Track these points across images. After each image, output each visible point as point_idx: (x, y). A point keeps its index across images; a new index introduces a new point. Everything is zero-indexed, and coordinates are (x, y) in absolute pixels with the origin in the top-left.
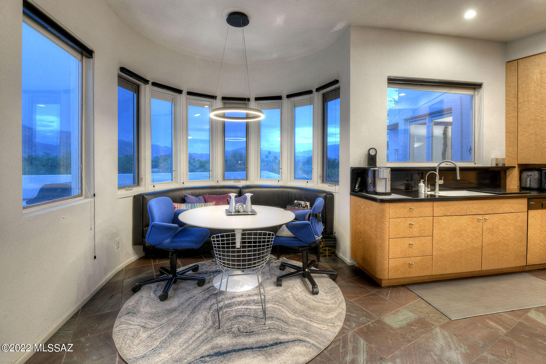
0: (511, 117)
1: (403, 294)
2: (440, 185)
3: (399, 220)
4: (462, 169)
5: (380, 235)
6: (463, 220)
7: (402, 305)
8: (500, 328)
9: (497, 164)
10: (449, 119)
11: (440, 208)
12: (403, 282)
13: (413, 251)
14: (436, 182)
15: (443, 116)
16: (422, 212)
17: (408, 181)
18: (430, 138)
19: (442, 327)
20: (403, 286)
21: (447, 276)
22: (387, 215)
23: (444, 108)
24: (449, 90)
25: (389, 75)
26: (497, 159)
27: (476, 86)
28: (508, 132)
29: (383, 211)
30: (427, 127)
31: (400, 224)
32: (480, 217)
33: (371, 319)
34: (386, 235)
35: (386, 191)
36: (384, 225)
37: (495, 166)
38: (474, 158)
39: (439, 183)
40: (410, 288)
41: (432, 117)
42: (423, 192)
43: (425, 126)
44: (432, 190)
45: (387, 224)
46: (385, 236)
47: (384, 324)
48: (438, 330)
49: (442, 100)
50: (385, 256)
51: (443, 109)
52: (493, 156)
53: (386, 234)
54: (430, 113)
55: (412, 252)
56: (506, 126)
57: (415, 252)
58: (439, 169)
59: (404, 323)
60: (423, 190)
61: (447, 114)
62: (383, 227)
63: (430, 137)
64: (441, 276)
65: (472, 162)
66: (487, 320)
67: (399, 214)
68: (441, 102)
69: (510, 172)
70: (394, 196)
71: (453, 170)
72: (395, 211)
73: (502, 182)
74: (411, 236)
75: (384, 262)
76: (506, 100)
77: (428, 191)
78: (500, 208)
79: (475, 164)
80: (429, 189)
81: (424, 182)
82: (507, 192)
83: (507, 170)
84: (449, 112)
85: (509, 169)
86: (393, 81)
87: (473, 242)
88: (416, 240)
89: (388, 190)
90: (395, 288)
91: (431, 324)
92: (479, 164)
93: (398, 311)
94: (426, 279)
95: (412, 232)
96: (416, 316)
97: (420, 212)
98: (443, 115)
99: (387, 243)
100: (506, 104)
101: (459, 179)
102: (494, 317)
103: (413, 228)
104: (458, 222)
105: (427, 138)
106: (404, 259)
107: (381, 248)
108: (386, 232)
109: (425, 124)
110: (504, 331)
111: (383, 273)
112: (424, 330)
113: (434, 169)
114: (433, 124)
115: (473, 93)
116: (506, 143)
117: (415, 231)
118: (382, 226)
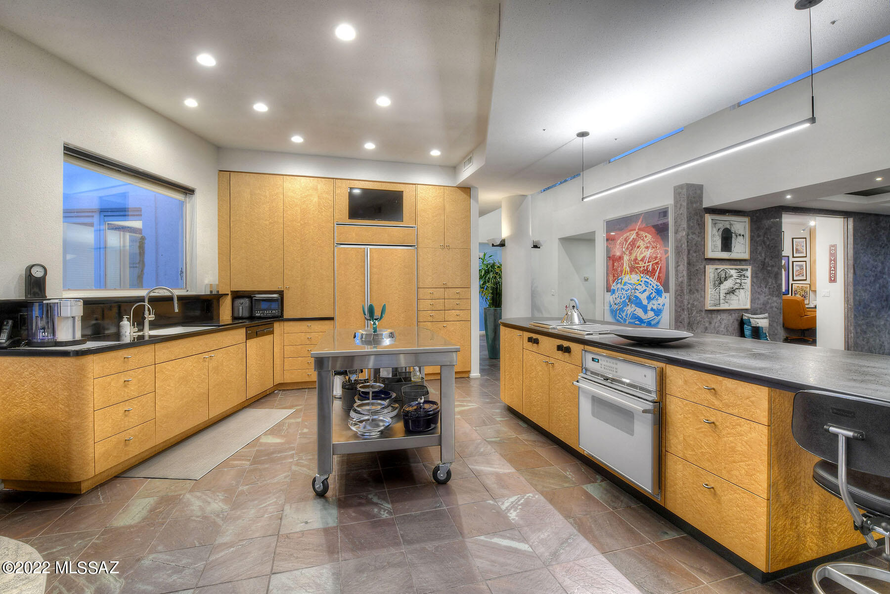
0: (223, 236)
1: (121, 486)
2: (150, 321)
3: (108, 379)
4: (180, 298)
5: (79, 409)
6: (189, 363)
7: (128, 498)
8: (244, 462)
9: (211, 292)
10: (137, 224)
11: (164, 351)
12: (114, 473)
13: (130, 420)
14: (145, 318)
15: (127, 217)
16: (140, 361)
17: (97, 319)
18: (102, 251)
19: (191, 491)
20: (117, 477)
21: (171, 441)
22: (90, 375)
23: (130, 207)
24: (137, 181)
25: (66, 141)
26: (211, 285)
27: (188, 191)
28: (220, 253)
29: (82, 370)
30: (95, 231)
31: (110, 383)
32: (206, 355)
33: (92, 536)
34: (90, 407)
35: (73, 338)
36: (85, 393)
37: (209, 293)
38: (186, 284)
39: (150, 319)
40: (128, 475)
41: (105, 216)
42: (128, 334)
43: (93, 229)
44: (139, 330)
45: (91, 389)
46: (87, 409)
47: (117, 529)
48: (188, 496)
49: (124, 193)
50: (88, 441)
51: (127, 207)
52: (206, 282)
53: (90, 405)
54: (101, 209)
55: (129, 422)
56: (219, 247)
57: (132, 420)
58: (149, 299)
59: (144, 513)
60: (128, 330)
61: (134, 215)
62: (83, 395)
63: (101, 248)
64: (165, 444)
65: (184, 289)
66: (231, 462)
67: (109, 369)
68: (124, 195)
69: (223, 300)
70: (90, 345)
71: (170, 299)
72: (103, 367)
73: (215, 313)
74: (127, 398)
75: (86, 451)
76: (219, 215)
77: (134, 333)
78: (224, 342)
79: (187, 291)
80: (136, 330)
81: (129, 320)
82: (221, 324)
83: (220, 298)
84: (137, 214)
85: (222, 296)
86: (73, 153)
87: (200, 387)
88: (134, 402)
89: (78, 336)
90: (106, 486)
91: (177, 495)
92: (192, 292)
93: (128, 506)
94: (147, 456)
95: (128, 393)
96: (155, 498)
97: (139, 360)
98: (128, 215)
99: (91, 419)
100: (218, 220)
101: (177, 311)
102: (236, 457)
103: (129, 386)
104: (184, 366)
105: (95, 249)
106: (117, 436)
107: (81, 430)
108: (88, 401)
109: (92, 225)
110: (248, 463)
111: (86, 469)
112: (173, 504)
113: (142, 299)
114: (107, 229)
115: (183, 198)
116: (219, 267)
117: (133, 390)
118: (80, 395)
